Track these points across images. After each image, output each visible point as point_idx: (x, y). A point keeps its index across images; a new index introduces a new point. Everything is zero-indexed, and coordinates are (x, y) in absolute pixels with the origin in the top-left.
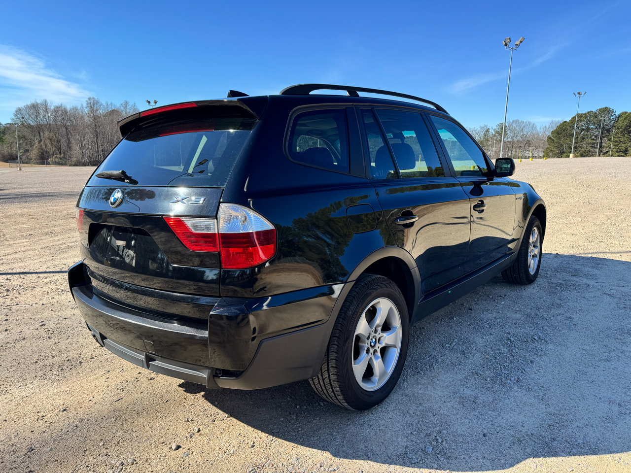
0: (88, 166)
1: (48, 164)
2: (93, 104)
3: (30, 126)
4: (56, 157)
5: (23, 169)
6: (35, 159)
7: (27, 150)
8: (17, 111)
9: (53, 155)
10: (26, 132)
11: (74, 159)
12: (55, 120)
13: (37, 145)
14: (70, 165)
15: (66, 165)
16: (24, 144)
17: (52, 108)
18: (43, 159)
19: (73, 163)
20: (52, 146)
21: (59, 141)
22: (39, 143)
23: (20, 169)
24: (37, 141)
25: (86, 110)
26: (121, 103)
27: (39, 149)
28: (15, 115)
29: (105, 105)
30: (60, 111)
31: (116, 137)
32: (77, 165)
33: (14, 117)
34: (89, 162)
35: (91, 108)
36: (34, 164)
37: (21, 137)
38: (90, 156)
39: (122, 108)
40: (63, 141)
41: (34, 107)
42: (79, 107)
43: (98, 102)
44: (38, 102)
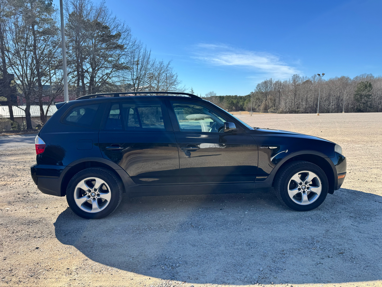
0: (287, 113)
1: (267, 112)
2: (295, 78)
3: (262, 93)
4: (272, 109)
5: (252, 115)
6: (262, 110)
7: (260, 105)
8: (257, 86)
9: (271, 108)
10: (260, 96)
11: (281, 110)
12: (275, 89)
13: (264, 102)
14: (278, 113)
15: (276, 113)
16: (259, 102)
17: (274, 82)
18: (266, 110)
19: (280, 112)
20: (271, 103)
21: (275, 100)
22: (265, 101)
23: (251, 116)
24: (264, 101)
25: (291, 82)
26: (312, 76)
27: (265, 104)
28: (257, 88)
29: (302, 78)
30: (278, 84)
31: (305, 96)
32: (282, 113)
33: (256, 89)
34: (288, 111)
35: (294, 80)
36: (261, 112)
37: (258, 99)
38: (289, 108)
39: (312, 79)
40: (277, 101)
41: (266, 83)
42: (288, 80)
43: (298, 77)
44: (268, 80)
